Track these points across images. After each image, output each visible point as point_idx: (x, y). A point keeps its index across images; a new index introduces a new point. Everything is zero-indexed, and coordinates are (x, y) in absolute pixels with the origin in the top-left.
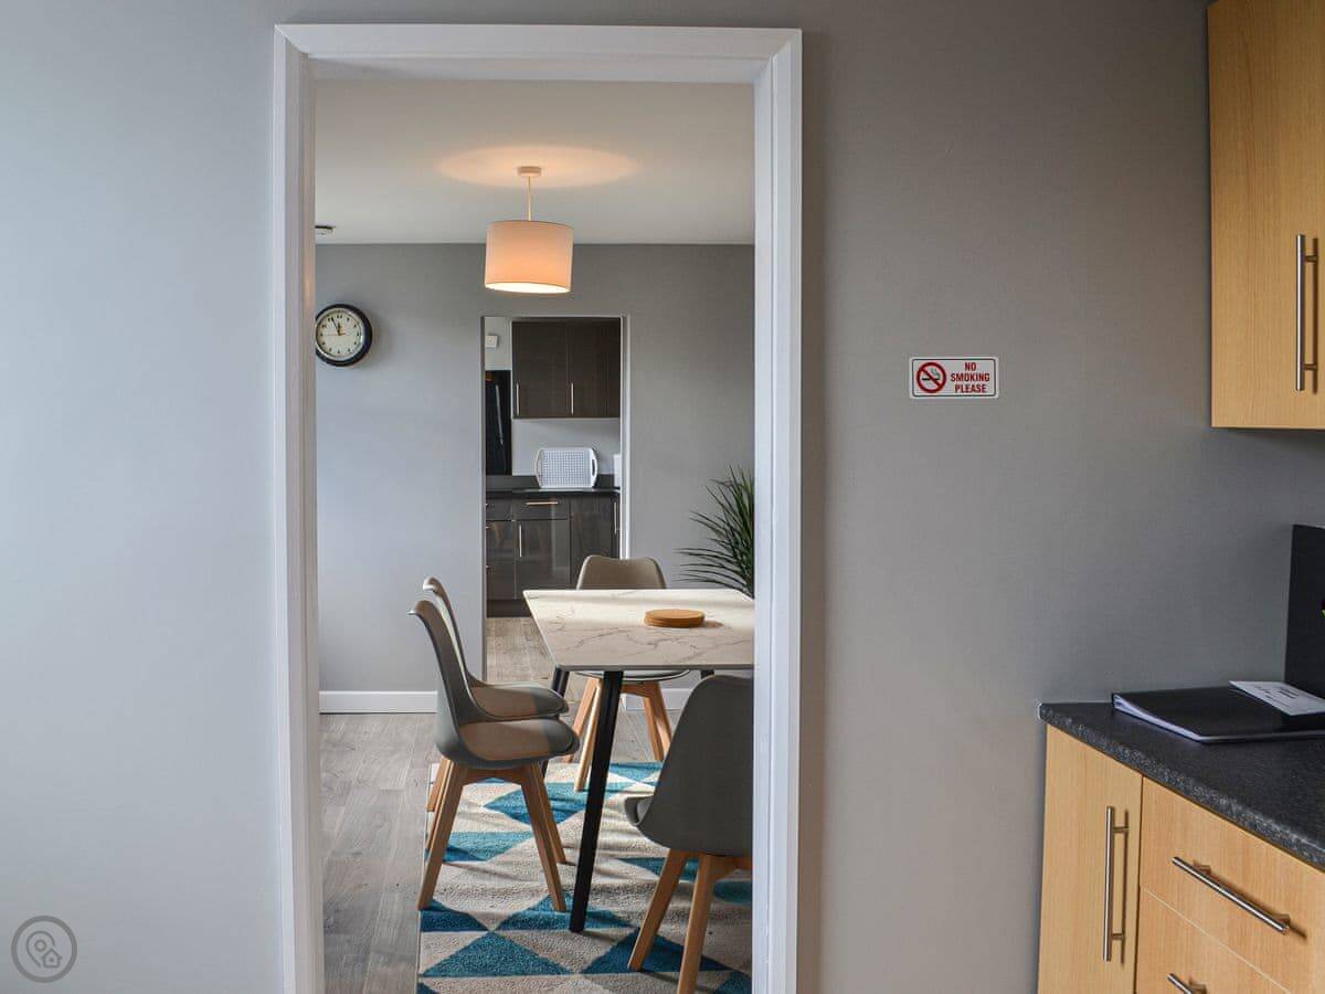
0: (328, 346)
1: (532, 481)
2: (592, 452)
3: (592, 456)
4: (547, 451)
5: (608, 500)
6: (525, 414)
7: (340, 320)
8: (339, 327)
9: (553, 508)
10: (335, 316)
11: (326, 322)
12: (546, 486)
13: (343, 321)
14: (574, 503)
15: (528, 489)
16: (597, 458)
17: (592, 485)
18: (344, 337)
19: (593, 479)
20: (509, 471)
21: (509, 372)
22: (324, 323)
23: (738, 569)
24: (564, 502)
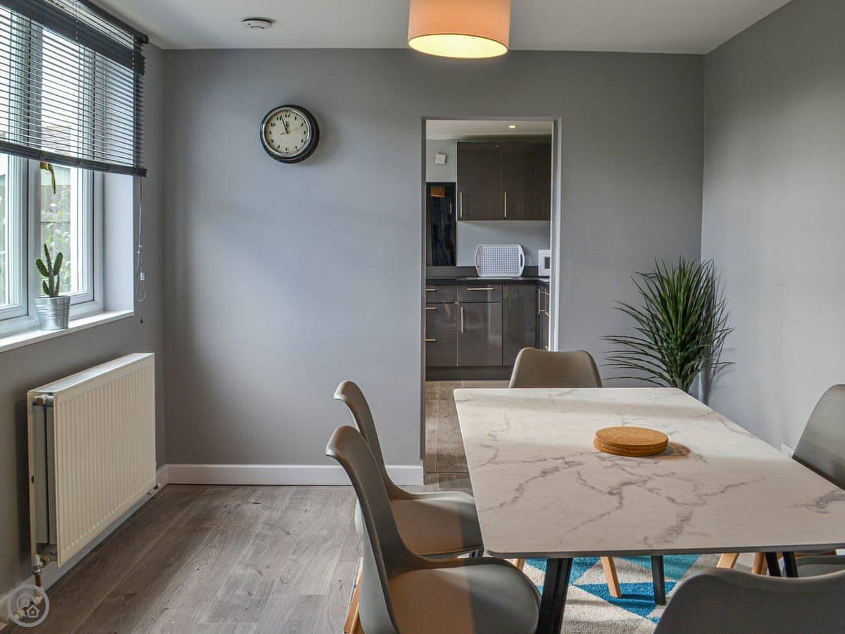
0: (276, 144)
1: (472, 270)
2: (520, 248)
3: (521, 252)
4: (485, 247)
5: (533, 288)
6: (467, 217)
7: (287, 119)
8: (287, 126)
9: (489, 294)
10: (283, 115)
11: (274, 121)
12: (484, 275)
13: (291, 120)
14: (506, 288)
15: (469, 278)
16: (525, 254)
17: (520, 274)
18: (293, 136)
19: (521, 270)
20: (453, 262)
21: (455, 183)
22: (273, 122)
23: (659, 356)
24: (498, 287)
